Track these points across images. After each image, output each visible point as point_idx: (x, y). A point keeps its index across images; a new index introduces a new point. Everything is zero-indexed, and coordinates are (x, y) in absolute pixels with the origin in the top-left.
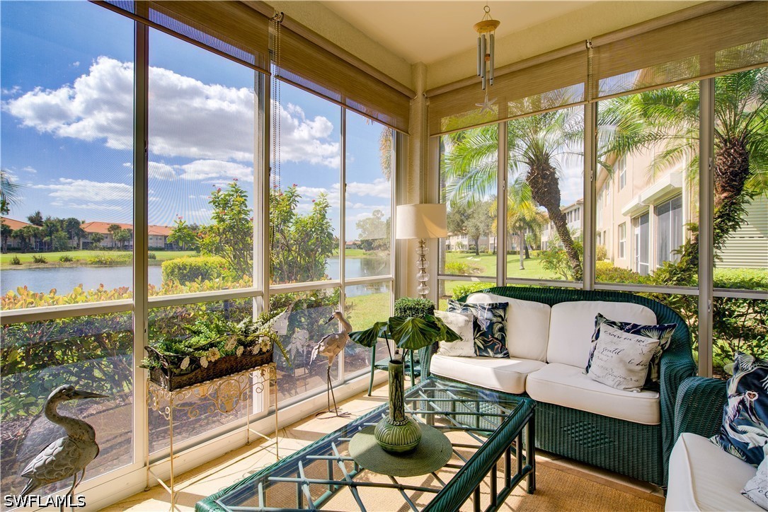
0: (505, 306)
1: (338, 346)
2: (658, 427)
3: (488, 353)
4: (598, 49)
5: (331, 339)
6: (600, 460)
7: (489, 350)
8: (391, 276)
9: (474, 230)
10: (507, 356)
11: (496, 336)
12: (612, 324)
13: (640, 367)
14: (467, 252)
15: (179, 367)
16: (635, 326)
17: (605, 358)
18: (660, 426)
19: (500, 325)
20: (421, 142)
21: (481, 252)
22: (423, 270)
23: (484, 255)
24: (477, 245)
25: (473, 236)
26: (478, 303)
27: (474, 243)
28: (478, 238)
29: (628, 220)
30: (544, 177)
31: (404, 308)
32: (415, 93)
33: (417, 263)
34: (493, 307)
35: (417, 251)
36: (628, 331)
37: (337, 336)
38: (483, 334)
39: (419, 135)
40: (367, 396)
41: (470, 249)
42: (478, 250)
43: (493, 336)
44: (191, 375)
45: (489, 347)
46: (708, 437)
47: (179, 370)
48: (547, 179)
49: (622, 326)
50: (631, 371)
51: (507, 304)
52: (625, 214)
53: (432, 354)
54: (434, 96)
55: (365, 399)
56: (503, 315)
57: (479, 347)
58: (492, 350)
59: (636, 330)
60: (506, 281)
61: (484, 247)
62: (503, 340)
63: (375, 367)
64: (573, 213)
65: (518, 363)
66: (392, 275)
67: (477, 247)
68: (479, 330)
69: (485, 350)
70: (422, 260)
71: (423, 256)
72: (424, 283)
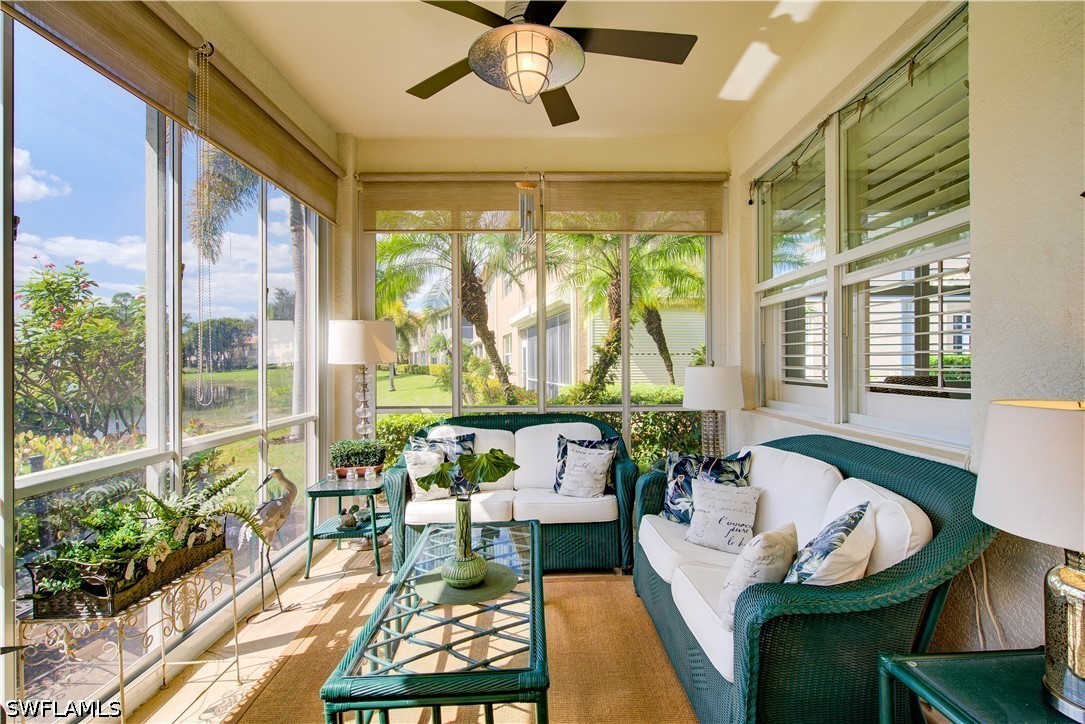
0: (472, 438)
1: (282, 517)
2: (617, 522)
3: (461, 491)
4: (549, 183)
5: (271, 508)
6: (579, 562)
7: (462, 488)
8: (313, 414)
10: (480, 491)
12: (573, 442)
13: (602, 476)
15: (123, 577)
16: (590, 442)
17: (576, 473)
18: (618, 520)
20: (354, 237)
22: (365, 403)
26: (444, 437)
29: (515, 332)
30: (472, 289)
31: (347, 455)
32: (345, 173)
33: (355, 395)
34: (462, 440)
35: (354, 379)
36: (587, 447)
37: (279, 503)
39: (350, 227)
40: (303, 579)
44: (135, 588)
45: (461, 484)
46: (657, 514)
47: (122, 582)
48: (475, 292)
49: (581, 443)
50: (596, 480)
51: (474, 434)
52: (513, 325)
53: (406, 502)
54: (370, 181)
55: (302, 583)
56: (472, 447)
58: (465, 487)
59: (592, 445)
60: (461, 410)
63: (314, 537)
64: (449, 318)
65: (492, 497)
66: (313, 410)
70: (364, 390)
71: (364, 386)
72: (366, 420)
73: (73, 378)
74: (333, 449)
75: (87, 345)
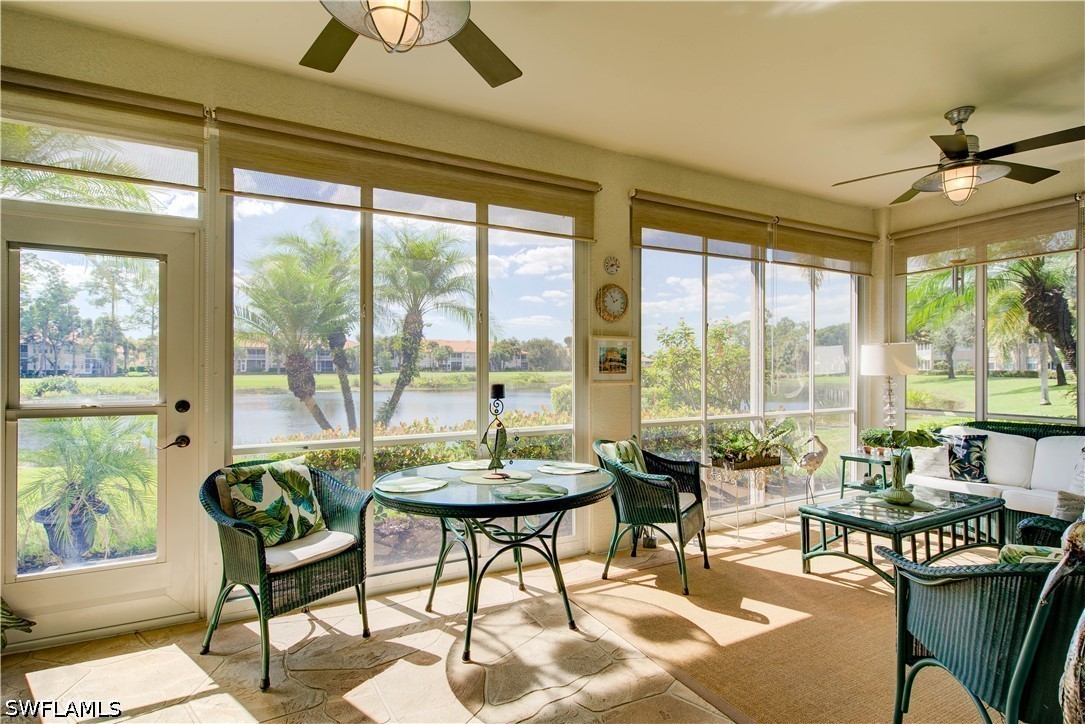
0: (983, 438)
3: (965, 477)
7: (966, 475)
8: (853, 408)
9: (944, 337)
10: (986, 481)
11: (973, 463)
14: (930, 373)
19: (978, 455)
20: (886, 281)
21: (961, 373)
22: (891, 403)
23: (965, 379)
24: (950, 359)
25: (942, 348)
26: (953, 434)
27: (944, 357)
28: (952, 350)
32: (877, 238)
33: (883, 397)
34: (968, 439)
35: (883, 386)
37: (815, 455)
38: (960, 461)
39: (883, 276)
41: (936, 367)
42: (952, 369)
43: (970, 463)
44: (742, 463)
45: (965, 472)
47: (738, 460)
51: (986, 436)
53: (907, 474)
56: (981, 446)
57: (955, 472)
58: (969, 475)
60: (986, 416)
61: (965, 364)
62: (981, 468)
63: (845, 486)
65: (998, 488)
66: (853, 406)
67: (951, 364)
68: (955, 457)
69: (962, 475)
70: (889, 394)
71: (890, 391)
72: (891, 416)
73: (725, 379)
74: (866, 432)
75: (731, 362)
